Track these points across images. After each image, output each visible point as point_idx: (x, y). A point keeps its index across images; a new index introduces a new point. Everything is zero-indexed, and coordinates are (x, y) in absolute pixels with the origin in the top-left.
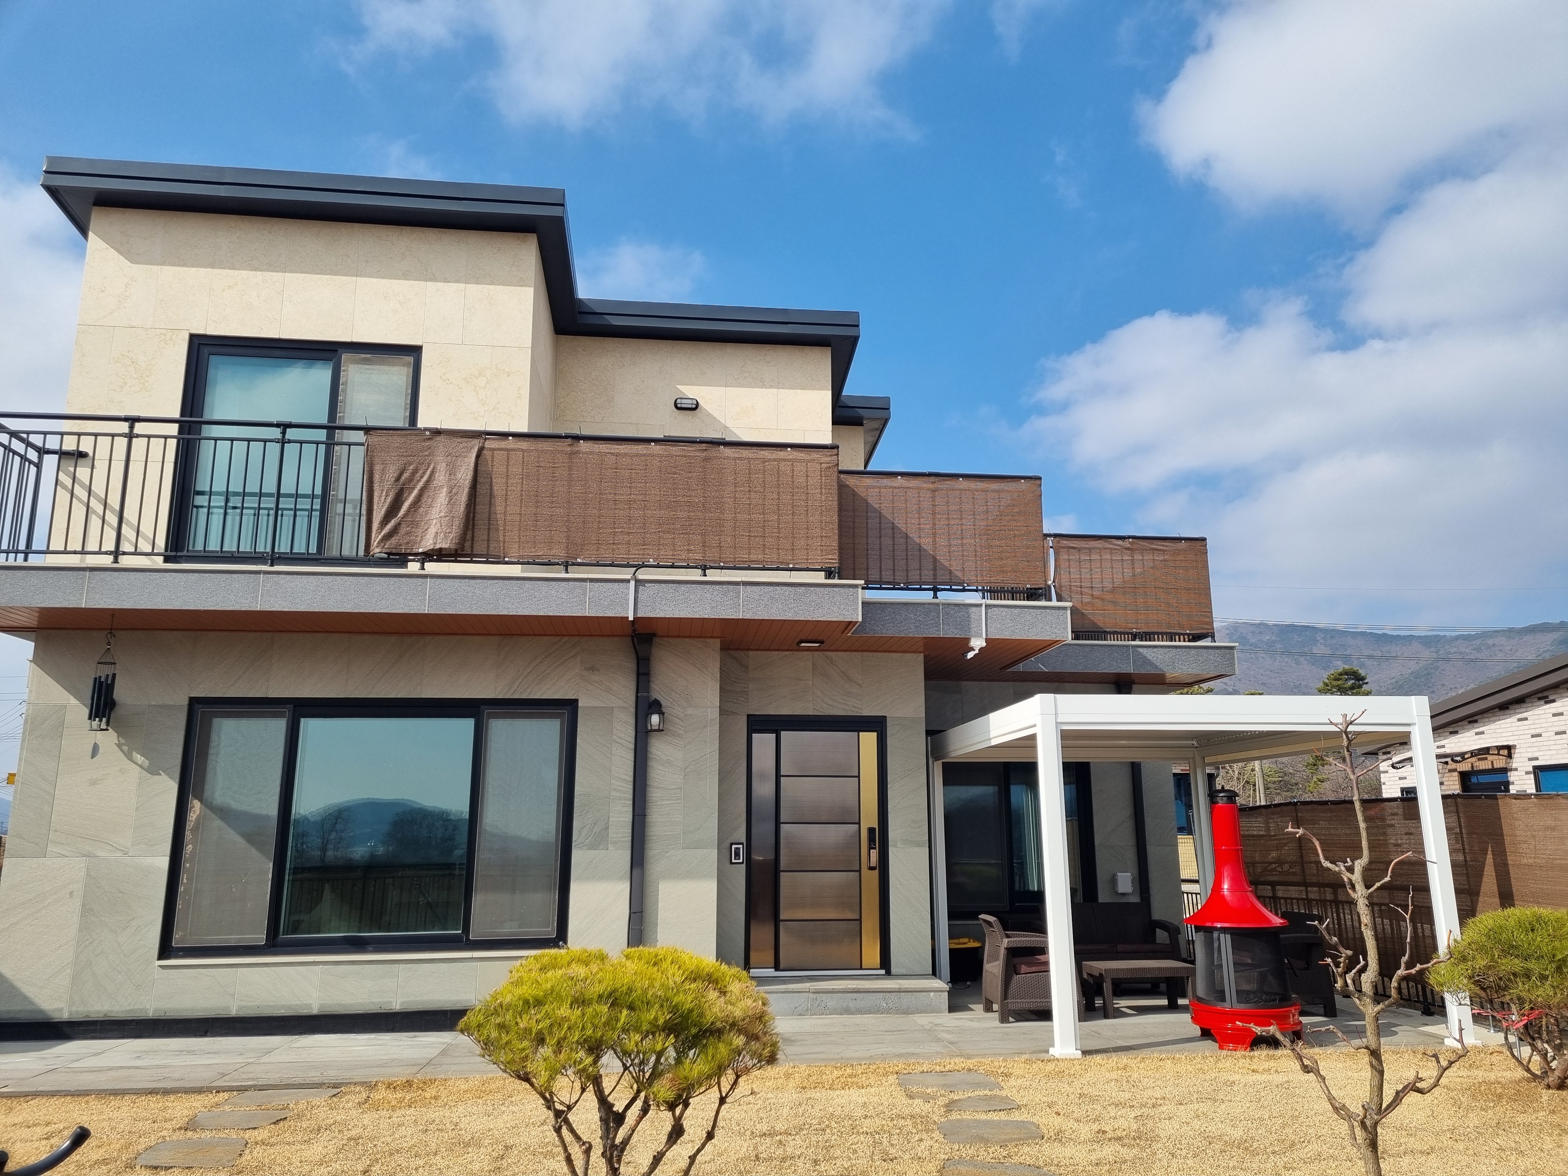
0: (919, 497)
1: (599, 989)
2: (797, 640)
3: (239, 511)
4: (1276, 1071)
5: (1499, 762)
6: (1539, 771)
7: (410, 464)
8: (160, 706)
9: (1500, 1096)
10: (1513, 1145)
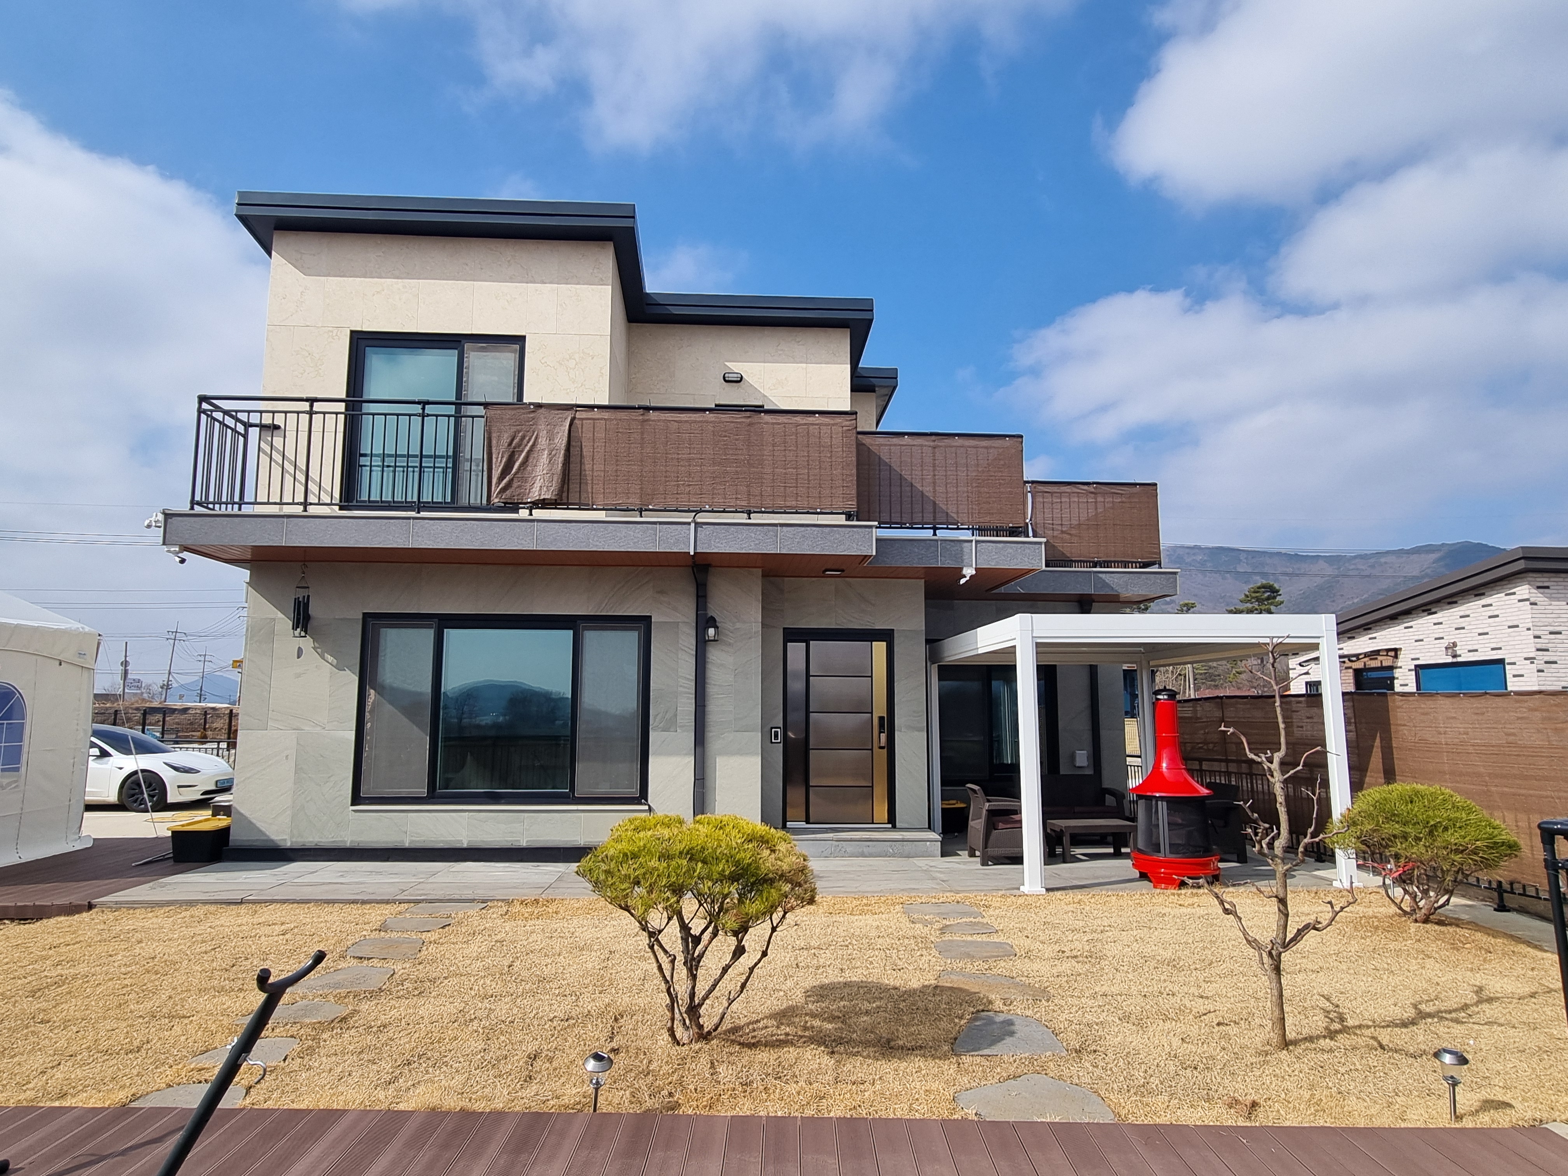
0: (922, 453)
1: (679, 847)
2: (823, 569)
3: (391, 469)
4: (1199, 905)
5: (1387, 662)
6: (1419, 669)
7: (519, 432)
8: (342, 619)
9: (1377, 928)
10: (1386, 966)
